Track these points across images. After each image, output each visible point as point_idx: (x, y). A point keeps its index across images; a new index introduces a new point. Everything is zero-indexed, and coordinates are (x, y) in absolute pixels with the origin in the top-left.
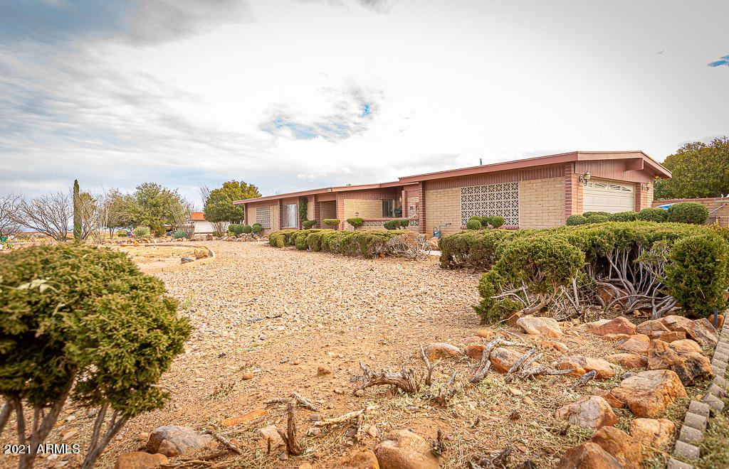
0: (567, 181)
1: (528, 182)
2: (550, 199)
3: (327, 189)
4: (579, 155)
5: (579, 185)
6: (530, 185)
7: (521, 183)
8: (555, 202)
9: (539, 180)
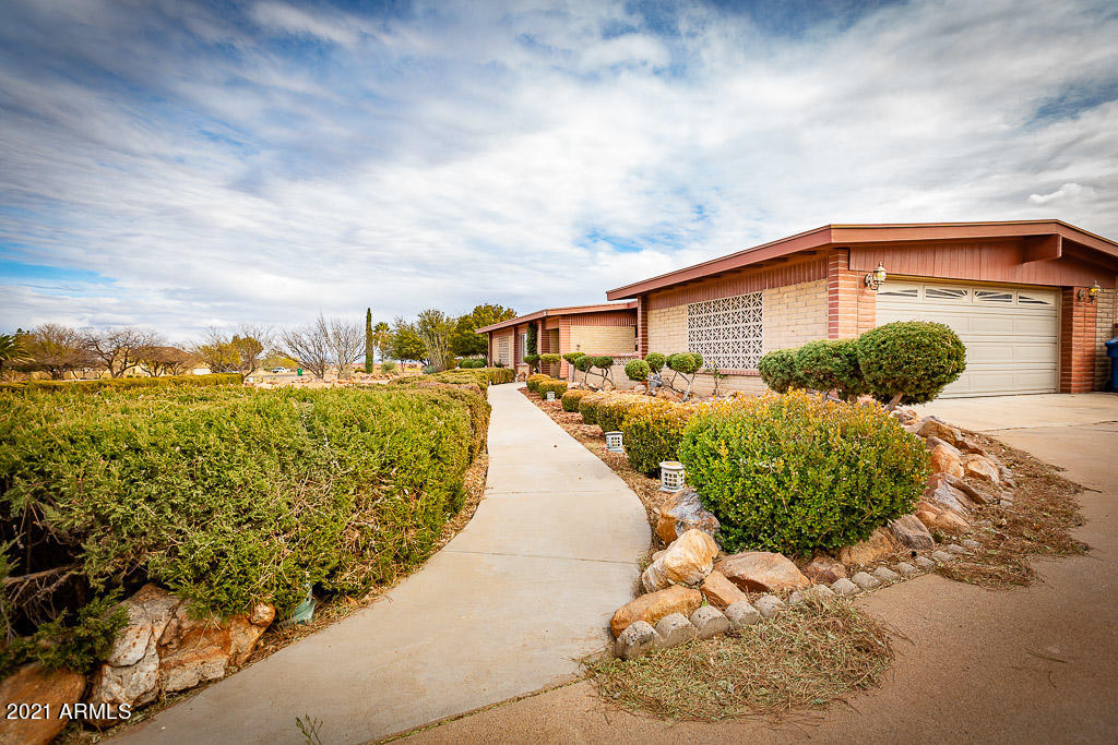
0: (831, 286)
1: (775, 291)
2: (810, 321)
3: (542, 312)
4: (833, 233)
5: (863, 293)
6: (779, 296)
7: (766, 293)
8: (815, 326)
9: (793, 287)
